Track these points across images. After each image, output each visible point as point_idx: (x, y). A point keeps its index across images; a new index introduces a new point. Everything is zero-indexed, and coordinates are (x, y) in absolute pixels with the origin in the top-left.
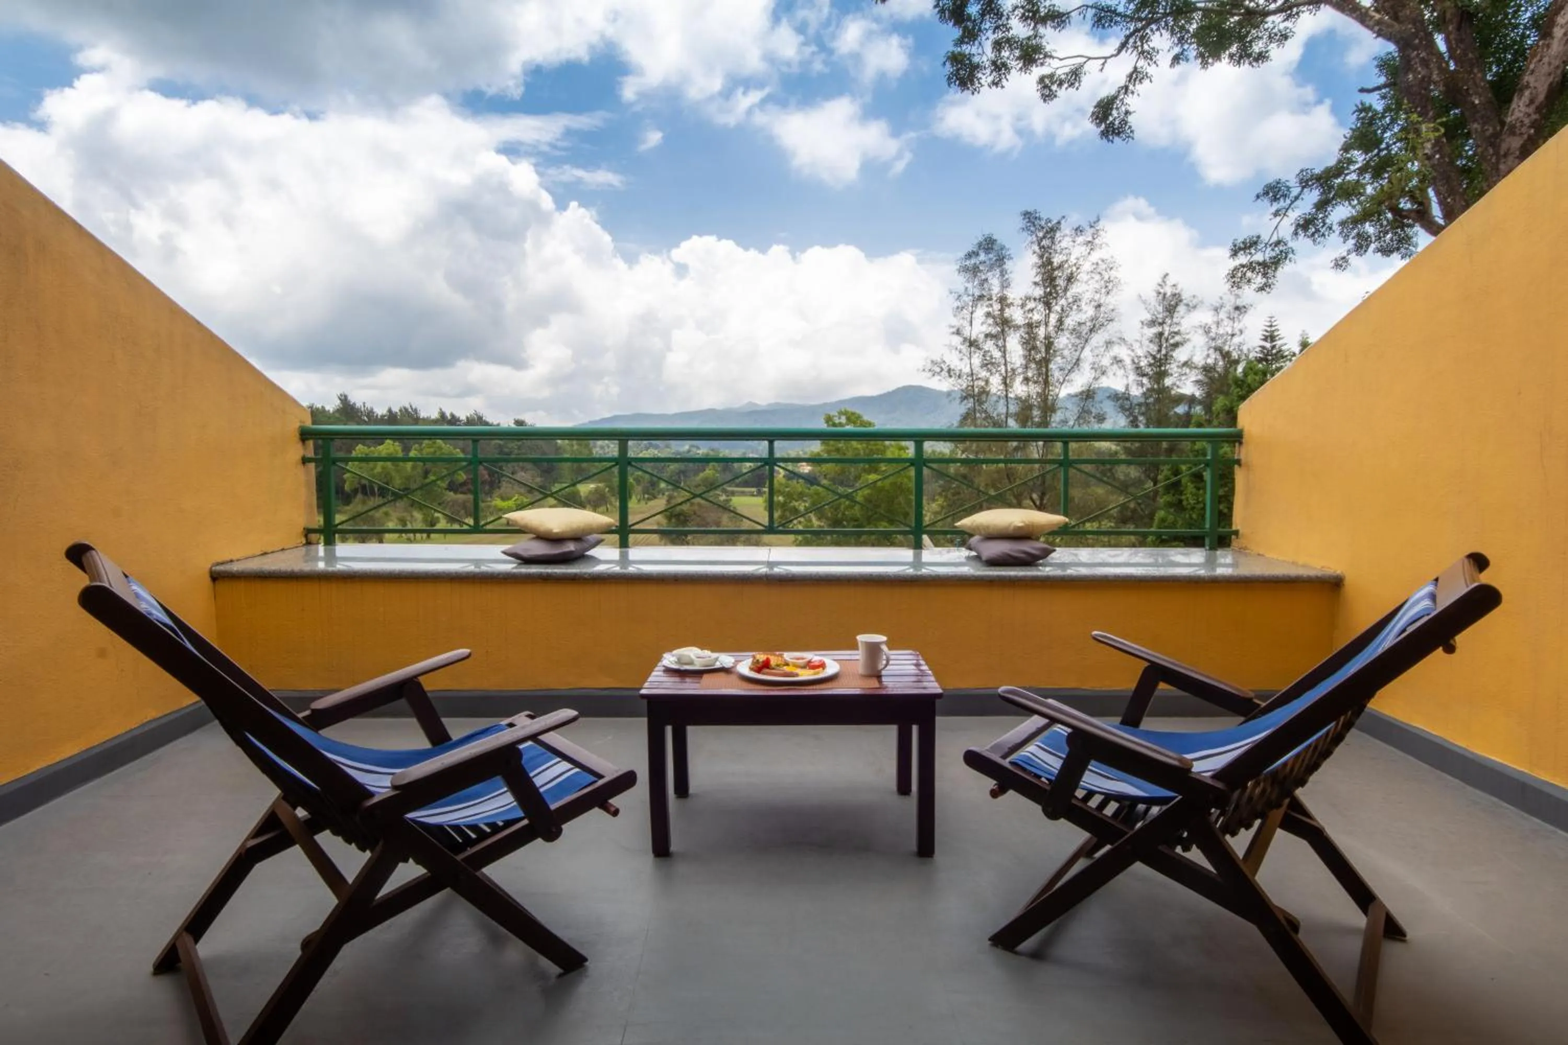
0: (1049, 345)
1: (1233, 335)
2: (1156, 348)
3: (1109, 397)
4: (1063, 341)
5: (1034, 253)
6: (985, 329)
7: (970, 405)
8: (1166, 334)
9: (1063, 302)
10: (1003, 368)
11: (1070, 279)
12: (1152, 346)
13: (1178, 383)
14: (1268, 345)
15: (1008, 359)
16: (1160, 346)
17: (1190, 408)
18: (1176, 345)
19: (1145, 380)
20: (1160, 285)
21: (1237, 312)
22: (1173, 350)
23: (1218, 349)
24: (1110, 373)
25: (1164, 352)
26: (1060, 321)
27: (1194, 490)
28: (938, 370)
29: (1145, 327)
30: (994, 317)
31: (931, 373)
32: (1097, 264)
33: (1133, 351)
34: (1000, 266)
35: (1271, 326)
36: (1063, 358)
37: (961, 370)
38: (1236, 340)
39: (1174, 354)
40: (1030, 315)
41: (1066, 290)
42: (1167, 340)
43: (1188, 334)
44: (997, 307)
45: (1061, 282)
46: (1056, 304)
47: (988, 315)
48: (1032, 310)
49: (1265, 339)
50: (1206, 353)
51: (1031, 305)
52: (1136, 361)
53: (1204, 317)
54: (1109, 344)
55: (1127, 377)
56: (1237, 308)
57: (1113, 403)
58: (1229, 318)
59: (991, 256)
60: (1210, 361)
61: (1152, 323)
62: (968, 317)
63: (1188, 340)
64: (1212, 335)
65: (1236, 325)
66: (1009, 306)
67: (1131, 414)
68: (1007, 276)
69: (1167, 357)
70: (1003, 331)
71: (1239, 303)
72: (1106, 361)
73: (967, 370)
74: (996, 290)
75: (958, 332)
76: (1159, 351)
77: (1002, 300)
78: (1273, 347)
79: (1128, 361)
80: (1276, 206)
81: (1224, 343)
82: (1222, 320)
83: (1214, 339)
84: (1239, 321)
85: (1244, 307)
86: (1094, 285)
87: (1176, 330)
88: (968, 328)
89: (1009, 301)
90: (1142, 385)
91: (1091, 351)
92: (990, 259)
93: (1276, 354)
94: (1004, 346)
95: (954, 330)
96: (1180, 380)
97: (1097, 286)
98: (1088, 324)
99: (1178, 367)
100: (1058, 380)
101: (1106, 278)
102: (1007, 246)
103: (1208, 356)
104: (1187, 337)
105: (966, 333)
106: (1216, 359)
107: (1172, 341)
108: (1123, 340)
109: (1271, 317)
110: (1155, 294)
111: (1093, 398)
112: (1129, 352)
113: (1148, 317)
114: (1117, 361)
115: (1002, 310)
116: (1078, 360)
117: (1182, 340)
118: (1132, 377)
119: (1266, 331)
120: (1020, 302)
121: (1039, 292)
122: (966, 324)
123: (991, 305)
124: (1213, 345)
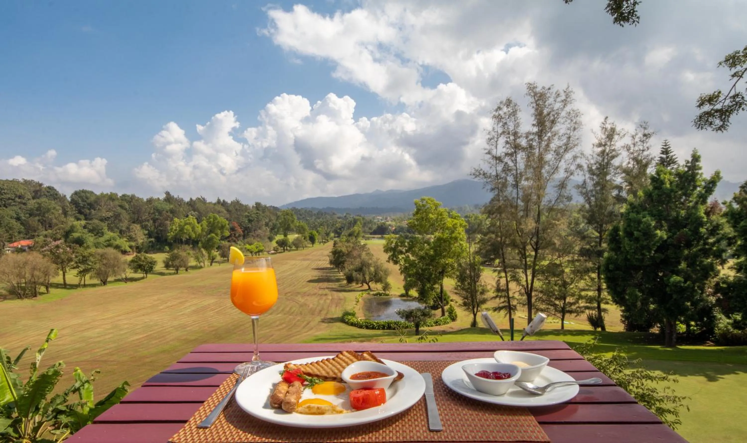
0: (541, 158)
1: (643, 151)
2: (601, 159)
3: (574, 187)
4: (549, 157)
5: (533, 107)
6: (504, 150)
7: (496, 193)
8: (607, 151)
9: (549, 134)
10: (514, 172)
11: (553, 122)
12: (599, 158)
13: (614, 178)
14: (664, 156)
15: (518, 167)
16: (604, 158)
17: (619, 192)
18: (613, 157)
19: (595, 177)
20: (603, 123)
21: (645, 138)
22: (612, 160)
23: (635, 159)
24: (576, 174)
25: (606, 161)
26: (548, 146)
27: (629, 242)
28: (478, 174)
29: (595, 147)
30: (510, 144)
31: (474, 176)
32: (570, 113)
33: (588, 160)
34: (514, 115)
35: (666, 146)
36: (549, 166)
37: (491, 174)
38: (645, 153)
39: (612, 162)
40: (531, 142)
41: (551, 128)
42: (608, 154)
43: (619, 150)
44: (512, 138)
45: (548, 124)
46: (545, 136)
47: (507, 142)
48: (532, 140)
49: (663, 153)
50: (628, 161)
51: (531, 137)
52: (590, 166)
53: (627, 141)
54: (575, 158)
55: (585, 175)
56: (645, 135)
57: (576, 190)
58: (640, 141)
59: (509, 109)
60: (631, 166)
61: (600, 145)
62: (494, 144)
63: (620, 154)
64: (631, 151)
65: (645, 144)
66: (519, 137)
67: (587, 196)
68: (518, 121)
69: (608, 163)
70: (515, 152)
71: (646, 132)
72: (573, 168)
73: (494, 173)
74: (511, 128)
75: (489, 153)
76: (603, 160)
77: (515, 134)
78: (667, 157)
79: (585, 167)
80: (734, 70)
81: (639, 155)
82: (637, 142)
83: (632, 153)
84: (647, 143)
85: (649, 134)
86: (567, 125)
87: (613, 148)
88: (495, 150)
89: (519, 135)
90: (593, 180)
91: (565, 162)
92: (509, 111)
93: (669, 161)
94: (516, 160)
95: (487, 151)
96: (615, 176)
97: (569, 126)
98: (563, 147)
99: (614, 169)
100: (546, 178)
101: (574, 121)
102: (518, 104)
103: (629, 163)
104: (619, 152)
105: (494, 152)
106: (633, 164)
107: (610, 155)
108: (582, 154)
109: (666, 140)
110: (601, 129)
111: (565, 188)
112: (587, 161)
113: (596, 141)
114: (579, 167)
115: (515, 140)
116: (557, 167)
117: (616, 154)
118: (588, 175)
119: (663, 148)
120: (525, 135)
121: (535, 129)
122: (493, 147)
123: (509, 138)
124: (632, 156)
